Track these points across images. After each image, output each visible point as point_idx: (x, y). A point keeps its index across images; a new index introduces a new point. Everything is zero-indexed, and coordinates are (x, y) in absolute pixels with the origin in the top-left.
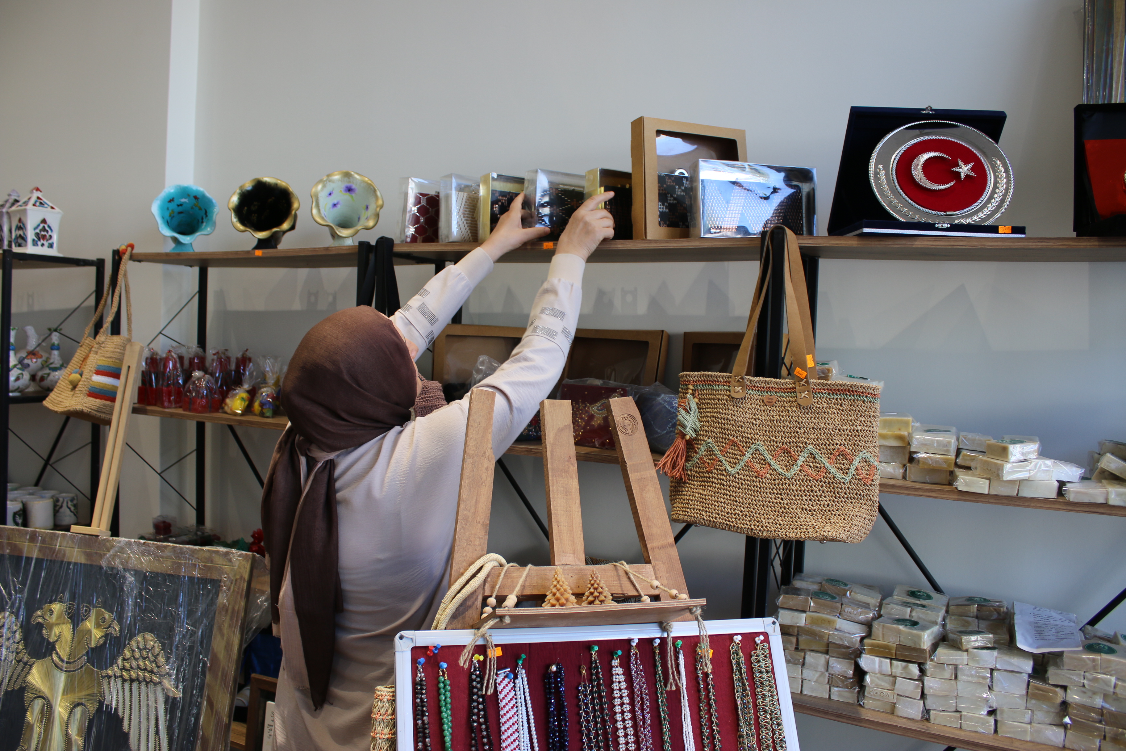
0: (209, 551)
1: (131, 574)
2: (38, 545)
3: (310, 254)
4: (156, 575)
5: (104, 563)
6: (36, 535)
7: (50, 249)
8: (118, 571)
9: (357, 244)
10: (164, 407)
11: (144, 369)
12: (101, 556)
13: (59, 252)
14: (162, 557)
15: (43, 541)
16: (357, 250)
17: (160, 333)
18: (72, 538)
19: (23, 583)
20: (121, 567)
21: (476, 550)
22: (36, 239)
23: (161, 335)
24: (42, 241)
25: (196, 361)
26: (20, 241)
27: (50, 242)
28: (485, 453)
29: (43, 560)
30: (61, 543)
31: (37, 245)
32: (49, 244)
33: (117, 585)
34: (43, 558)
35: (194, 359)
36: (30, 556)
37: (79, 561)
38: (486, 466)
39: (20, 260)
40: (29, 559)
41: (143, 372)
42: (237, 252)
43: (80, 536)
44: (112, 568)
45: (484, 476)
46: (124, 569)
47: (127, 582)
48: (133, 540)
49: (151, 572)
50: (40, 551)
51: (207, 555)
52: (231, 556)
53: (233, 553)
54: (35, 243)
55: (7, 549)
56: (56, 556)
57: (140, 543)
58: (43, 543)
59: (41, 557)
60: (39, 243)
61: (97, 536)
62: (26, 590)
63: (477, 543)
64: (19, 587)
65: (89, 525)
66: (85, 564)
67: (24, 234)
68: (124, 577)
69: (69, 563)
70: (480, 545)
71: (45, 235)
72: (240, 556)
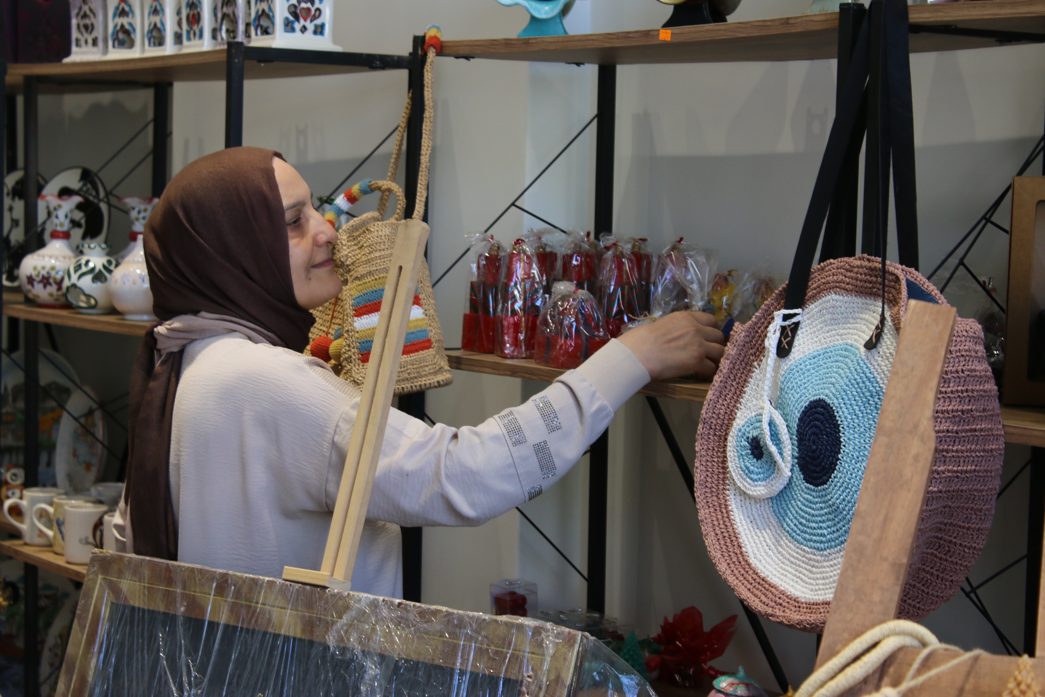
0: (506, 624)
1: (374, 663)
2: (229, 599)
3: (755, 33)
4: (414, 666)
5: (331, 641)
6: (227, 581)
7: (319, 37)
8: (353, 654)
9: (837, 9)
10: (505, 357)
11: (475, 279)
12: (328, 625)
13: (335, 42)
14: (427, 633)
15: (237, 594)
16: (836, 24)
17: (513, 204)
18: (283, 590)
19: (202, 670)
20: (358, 649)
21: (872, 612)
22: (291, 18)
23: (513, 207)
24: (302, 21)
25: (574, 262)
26: (264, 22)
27: (318, 22)
28: (916, 426)
29: (235, 628)
30: (265, 598)
31: (293, 30)
32: (316, 26)
33: (350, 681)
34: (235, 624)
35: (571, 257)
36: (216, 620)
37: (292, 634)
38: (914, 451)
39: (260, 61)
40: (213, 625)
41: (472, 284)
42: (629, 33)
43: (297, 586)
44: (344, 650)
45: (908, 472)
46: (363, 652)
47: (366, 677)
48: (381, 598)
49: (407, 661)
50: (231, 611)
51: (502, 631)
52: (543, 635)
53: (547, 631)
54: (289, 26)
55: (182, 605)
56: (256, 621)
57: (392, 603)
58: (237, 598)
59: (232, 623)
60: (297, 26)
61: (324, 588)
62: (206, 680)
63: (876, 597)
64: (196, 676)
65: (316, 566)
66: (300, 640)
67: (270, 9)
68: (362, 669)
69: (276, 636)
70: (881, 602)
71: (309, 10)
72: (558, 636)
